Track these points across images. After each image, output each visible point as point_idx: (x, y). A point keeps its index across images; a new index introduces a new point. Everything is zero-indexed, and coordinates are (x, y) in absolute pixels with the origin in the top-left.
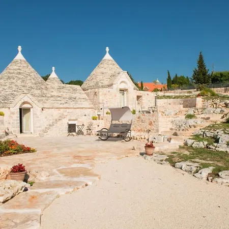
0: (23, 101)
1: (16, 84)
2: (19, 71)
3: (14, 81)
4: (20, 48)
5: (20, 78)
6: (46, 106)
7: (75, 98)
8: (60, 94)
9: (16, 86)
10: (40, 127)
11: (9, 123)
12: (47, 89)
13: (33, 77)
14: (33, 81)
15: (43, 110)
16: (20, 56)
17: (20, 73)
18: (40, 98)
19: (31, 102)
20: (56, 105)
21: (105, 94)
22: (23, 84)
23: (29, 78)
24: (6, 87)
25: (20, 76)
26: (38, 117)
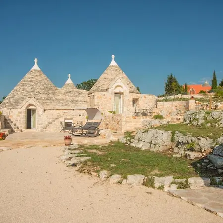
0: (28, 103)
1: (27, 90)
2: (31, 79)
3: (26, 87)
4: (36, 60)
5: (31, 85)
6: (48, 107)
7: (77, 101)
8: (64, 98)
9: (27, 91)
10: (41, 124)
11: (17, 121)
12: (54, 93)
13: (43, 83)
14: (42, 87)
15: (44, 110)
16: (36, 67)
17: (32, 81)
18: (44, 101)
19: (35, 104)
20: (57, 107)
21: (100, 97)
22: (32, 90)
23: (39, 84)
24: (19, 93)
25: (32, 83)
26: (40, 116)
